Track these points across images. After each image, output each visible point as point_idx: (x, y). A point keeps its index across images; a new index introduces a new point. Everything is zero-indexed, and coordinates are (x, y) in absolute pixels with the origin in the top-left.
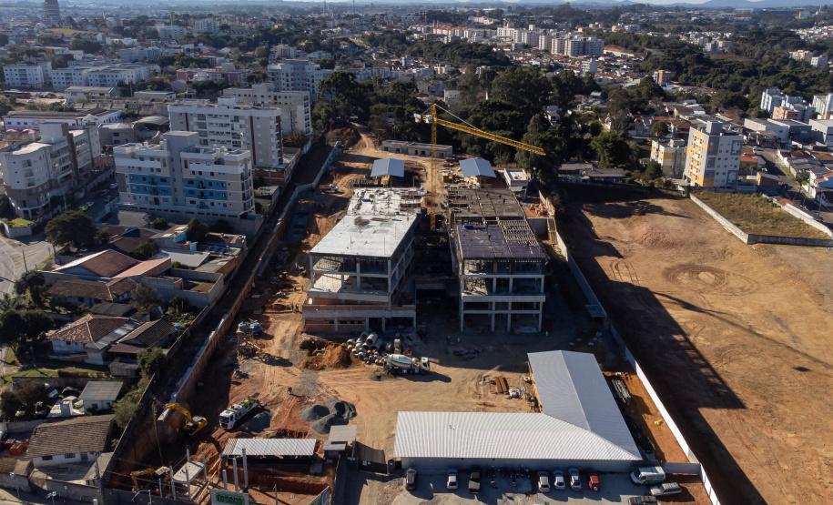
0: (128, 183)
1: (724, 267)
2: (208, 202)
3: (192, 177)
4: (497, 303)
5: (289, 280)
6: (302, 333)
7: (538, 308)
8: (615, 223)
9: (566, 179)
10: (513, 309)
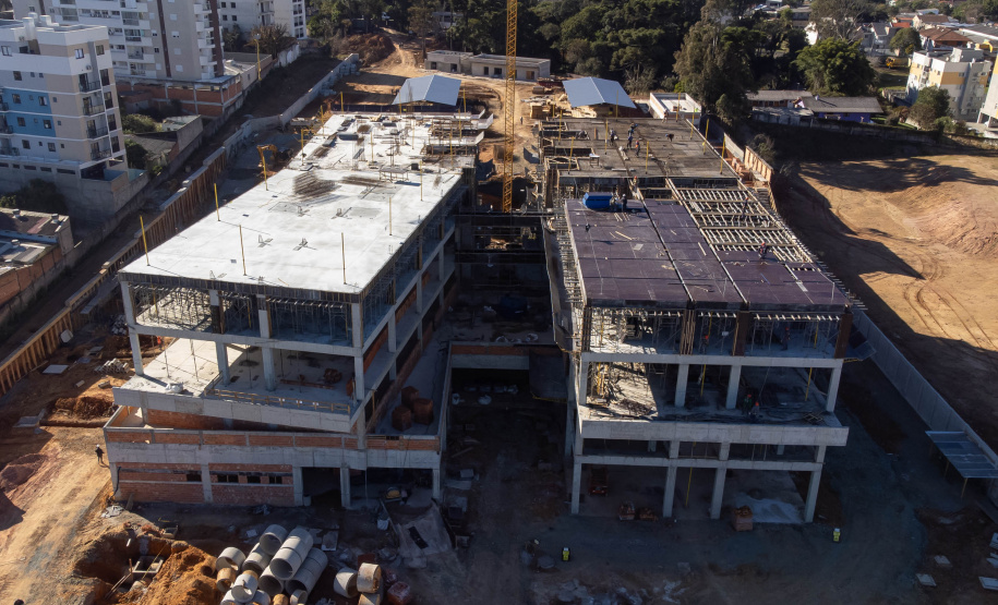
2: (17, 139)
4: (685, 442)
6: (110, 502)
7: (813, 459)
8: (877, 202)
9: (768, 115)
10: (733, 458)
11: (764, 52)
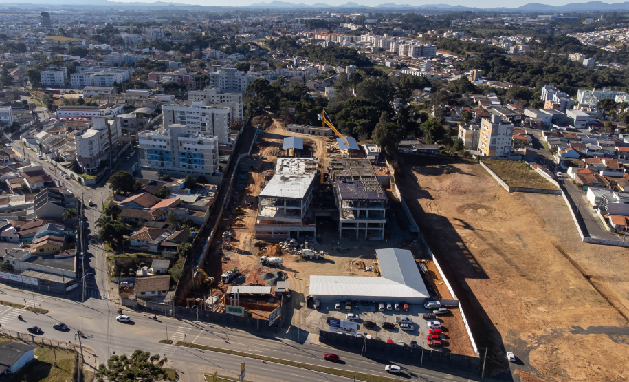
0: (146, 154)
1: (493, 206)
2: (193, 165)
3: (185, 151)
4: (360, 224)
5: (242, 211)
6: (254, 239)
7: (382, 227)
8: (431, 178)
9: (403, 151)
10: (368, 227)
11: (413, 120)
